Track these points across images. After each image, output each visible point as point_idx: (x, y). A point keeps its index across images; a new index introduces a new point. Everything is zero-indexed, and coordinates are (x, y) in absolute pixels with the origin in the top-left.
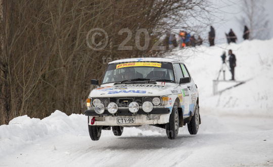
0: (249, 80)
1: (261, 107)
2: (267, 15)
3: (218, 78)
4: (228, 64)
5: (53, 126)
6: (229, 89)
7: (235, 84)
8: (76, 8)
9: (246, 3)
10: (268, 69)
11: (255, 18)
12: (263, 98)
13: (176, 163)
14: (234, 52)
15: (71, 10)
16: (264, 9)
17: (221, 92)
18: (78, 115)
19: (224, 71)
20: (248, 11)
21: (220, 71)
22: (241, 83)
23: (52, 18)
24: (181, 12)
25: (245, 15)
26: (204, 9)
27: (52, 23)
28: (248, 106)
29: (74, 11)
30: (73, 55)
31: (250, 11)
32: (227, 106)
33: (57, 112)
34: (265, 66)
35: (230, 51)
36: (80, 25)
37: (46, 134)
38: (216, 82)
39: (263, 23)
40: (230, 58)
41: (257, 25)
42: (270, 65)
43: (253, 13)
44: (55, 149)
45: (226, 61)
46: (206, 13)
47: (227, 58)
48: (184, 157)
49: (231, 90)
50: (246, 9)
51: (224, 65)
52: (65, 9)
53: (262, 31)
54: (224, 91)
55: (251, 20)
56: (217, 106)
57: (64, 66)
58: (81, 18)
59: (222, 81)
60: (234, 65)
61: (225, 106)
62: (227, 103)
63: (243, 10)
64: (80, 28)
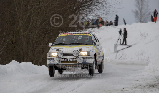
0: (134, 45)
1: (138, 59)
2: (150, 9)
3: (117, 44)
4: (123, 36)
5: (10, 69)
6: (123, 49)
7: (126, 46)
8: (31, 4)
9: (138, 2)
10: (145, 39)
11: (143, 11)
12: (140, 55)
13: (74, 89)
14: (127, 30)
15: (27, 5)
16: (148, 6)
17: (118, 51)
18: (26, 63)
19: (120, 40)
20: (139, 7)
21: (118, 40)
22: (130, 46)
23: (17, 9)
24: (92, 7)
25: (137, 9)
26: (104, 6)
27: (16, 12)
28: (132, 59)
29: (29, 6)
30: (28, 30)
31: (141, 7)
32: (121, 59)
33: (13, 61)
34: (143, 37)
35: (125, 29)
36: (32, 14)
37: (6, 73)
38: (116, 45)
39: (148, 13)
40: (124, 33)
41: (144, 14)
42: (146, 37)
43: (142, 8)
44: (10, 82)
45: (121, 34)
46: (105, 8)
47: (123, 33)
48: (79, 86)
49: (124, 50)
50: (138, 6)
51: (121, 36)
52: (24, 5)
53: (147, 17)
54: (120, 50)
55: (141, 12)
56: (115, 59)
57: (23, 36)
58: (33, 10)
59: (119, 45)
60: (126, 36)
61: (120, 59)
62: (121, 57)
63: (137, 6)
64: (32, 15)
